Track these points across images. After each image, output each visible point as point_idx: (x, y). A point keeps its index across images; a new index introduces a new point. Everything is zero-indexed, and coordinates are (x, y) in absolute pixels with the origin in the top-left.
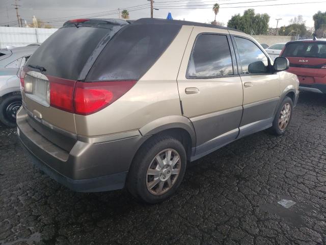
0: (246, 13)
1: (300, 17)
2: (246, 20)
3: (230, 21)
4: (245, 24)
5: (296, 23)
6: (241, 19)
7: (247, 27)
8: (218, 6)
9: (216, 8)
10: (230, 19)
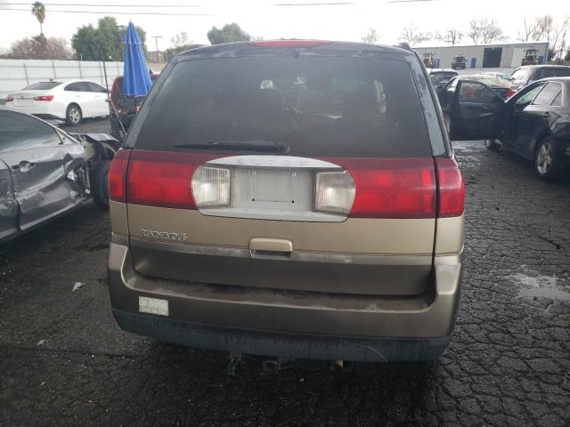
0: (103, 23)
1: (184, 34)
2: (106, 36)
3: (76, 36)
4: (107, 43)
5: (181, 45)
6: (97, 33)
7: (111, 49)
8: (43, 7)
9: (39, 11)
10: (76, 32)
